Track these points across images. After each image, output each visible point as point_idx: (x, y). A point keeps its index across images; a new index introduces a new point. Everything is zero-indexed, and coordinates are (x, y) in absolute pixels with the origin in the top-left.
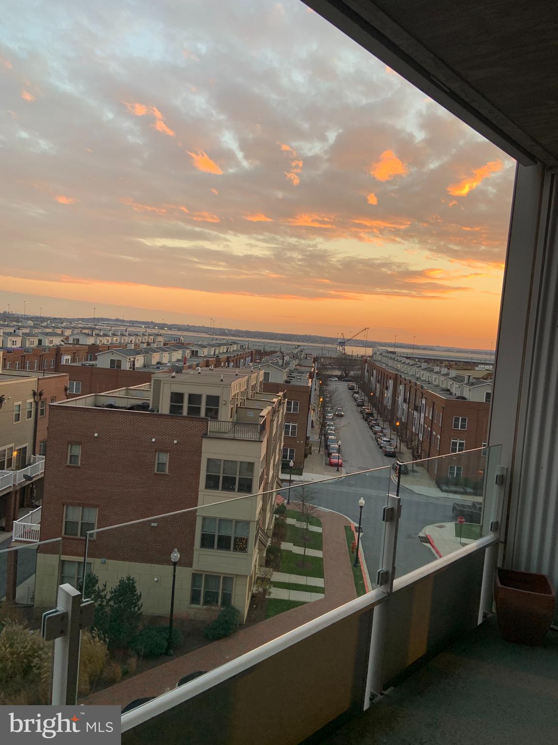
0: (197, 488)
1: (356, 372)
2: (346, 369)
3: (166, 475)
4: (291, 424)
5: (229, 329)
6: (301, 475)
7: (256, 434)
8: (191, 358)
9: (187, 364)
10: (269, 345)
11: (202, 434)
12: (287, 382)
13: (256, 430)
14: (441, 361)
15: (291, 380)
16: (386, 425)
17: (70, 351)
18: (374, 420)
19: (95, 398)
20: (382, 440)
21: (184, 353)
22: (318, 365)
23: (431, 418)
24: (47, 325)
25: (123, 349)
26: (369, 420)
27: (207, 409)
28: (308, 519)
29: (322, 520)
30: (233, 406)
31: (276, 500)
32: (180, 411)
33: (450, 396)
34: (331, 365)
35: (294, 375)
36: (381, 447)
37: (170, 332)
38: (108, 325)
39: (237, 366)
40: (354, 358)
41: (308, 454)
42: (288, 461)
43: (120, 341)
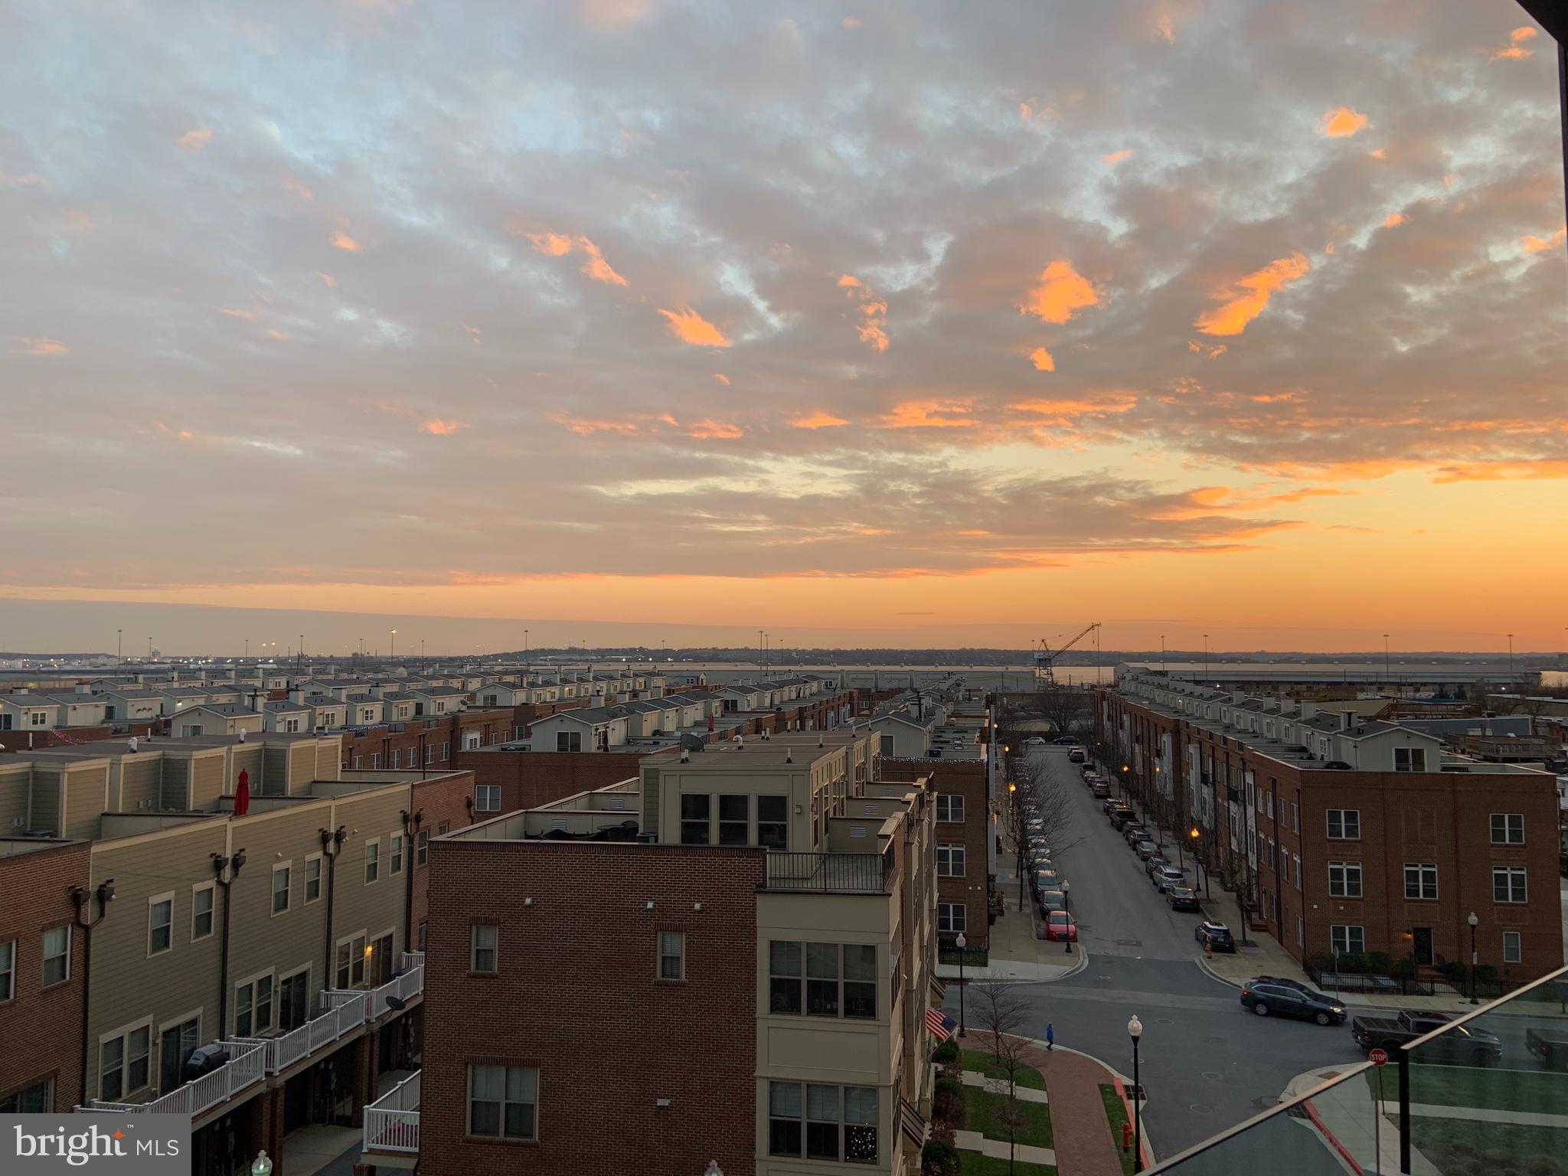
0: (752, 1010)
1: (1083, 723)
2: (1059, 717)
3: (683, 985)
4: (950, 849)
5: (800, 648)
6: (985, 965)
7: (874, 877)
8: (722, 716)
9: (716, 731)
10: (886, 676)
11: (754, 886)
12: (932, 754)
13: (873, 869)
14: (1275, 685)
15: (942, 748)
16: (1168, 837)
17: (477, 722)
18: (1136, 828)
19: (525, 818)
20: (1161, 872)
21: (707, 707)
22: (996, 713)
23: (1271, 817)
24: (435, 674)
25: (582, 709)
26: (1125, 828)
27: (761, 827)
28: (1011, 1071)
29: (1044, 1072)
30: (818, 816)
31: (933, 1031)
32: (704, 836)
33: (1309, 763)
34: (1025, 711)
35: (946, 736)
36: (1163, 891)
37: (678, 667)
38: (554, 662)
39: (822, 726)
40: (1075, 692)
41: (994, 916)
42: (952, 933)
43: (578, 691)
